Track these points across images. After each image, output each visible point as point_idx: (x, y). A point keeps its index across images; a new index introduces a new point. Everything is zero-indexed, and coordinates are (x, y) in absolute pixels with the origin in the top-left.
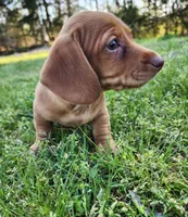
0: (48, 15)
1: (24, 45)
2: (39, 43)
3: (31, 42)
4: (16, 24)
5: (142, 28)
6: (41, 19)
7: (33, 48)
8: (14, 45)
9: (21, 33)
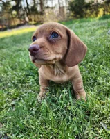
0: (28, 5)
1: (13, 24)
2: (22, 23)
3: (17, 22)
4: (8, 11)
5: (88, 11)
6: (23, 7)
7: (19, 26)
8: (7, 24)
9: (11, 16)
